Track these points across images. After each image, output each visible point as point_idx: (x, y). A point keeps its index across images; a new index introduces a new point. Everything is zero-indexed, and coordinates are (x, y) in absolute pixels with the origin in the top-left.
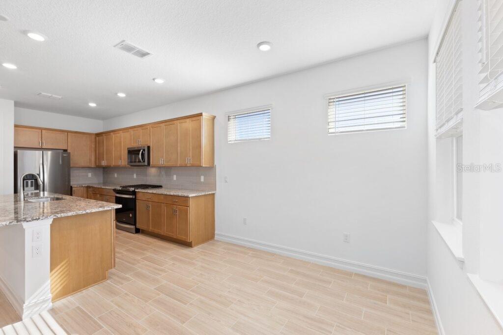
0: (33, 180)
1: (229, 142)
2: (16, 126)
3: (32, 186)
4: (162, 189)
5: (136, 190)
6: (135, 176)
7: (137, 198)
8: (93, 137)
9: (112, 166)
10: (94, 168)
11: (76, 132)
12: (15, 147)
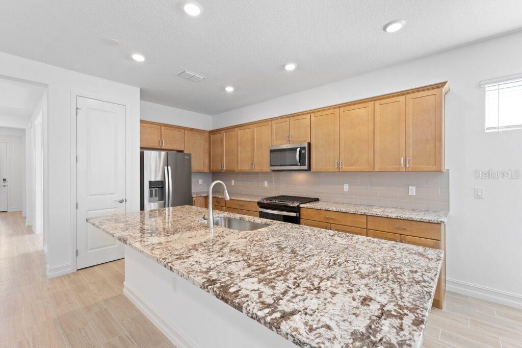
0: (157, 189)
1: (486, 131)
2: (142, 122)
3: (156, 196)
4: (320, 203)
5: (301, 206)
6: (266, 184)
7: (301, 217)
8: (207, 134)
9: (236, 171)
10: (207, 173)
11: (192, 130)
12: (141, 148)
